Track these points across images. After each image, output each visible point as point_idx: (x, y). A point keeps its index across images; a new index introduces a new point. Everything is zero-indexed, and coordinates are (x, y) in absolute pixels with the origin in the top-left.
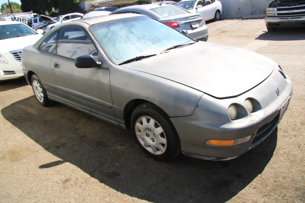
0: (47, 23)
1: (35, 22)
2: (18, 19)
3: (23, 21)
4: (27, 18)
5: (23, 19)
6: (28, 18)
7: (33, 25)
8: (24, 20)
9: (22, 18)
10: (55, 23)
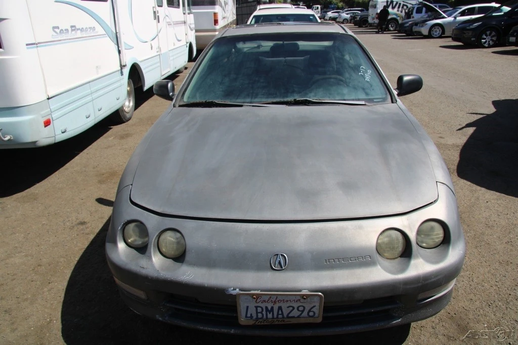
0: (433, 17)
1: (417, 12)
2: (397, 3)
3: (403, 7)
4: (410, 4)
5: (404, 5)
6: (412, 3)
7: (413, 17)
8: (405, 7)
9: (402, 3)
10: (444, 18)
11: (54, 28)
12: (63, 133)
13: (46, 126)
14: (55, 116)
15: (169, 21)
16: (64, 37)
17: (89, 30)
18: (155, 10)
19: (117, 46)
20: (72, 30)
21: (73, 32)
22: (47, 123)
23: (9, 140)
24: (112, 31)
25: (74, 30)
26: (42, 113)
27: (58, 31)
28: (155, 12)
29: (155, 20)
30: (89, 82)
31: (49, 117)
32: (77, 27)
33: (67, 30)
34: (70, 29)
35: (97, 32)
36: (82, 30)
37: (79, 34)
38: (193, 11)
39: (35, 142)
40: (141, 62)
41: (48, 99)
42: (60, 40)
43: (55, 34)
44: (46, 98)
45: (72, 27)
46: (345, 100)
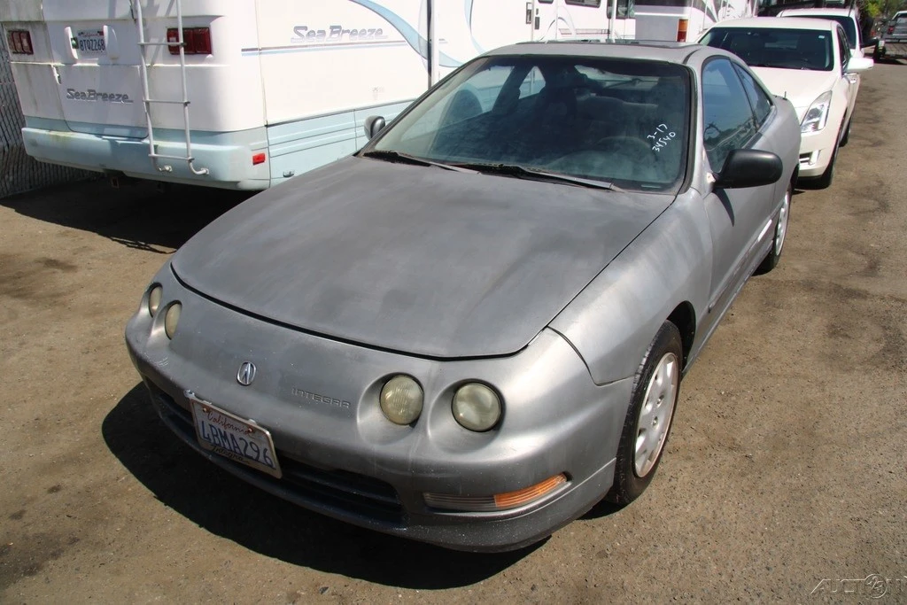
11: (297, 28)
12: (285, 176)
13: (255, 163)
14: (273, 151)
15: (566, 27)
16: (315, 41)
17: (368, 33)
18: (530, 8)
19: (426, 61)
20: (332, 33)
21: (335, 36)
22: (259, 160)
23: (204, 174)
24: (420, 37)
25: (338, 32)
26: (252, 144)
27: (304, 32)
28: (529, 12)
29: (529, 26)
30: (355, 110)
31: (265, 152)
32: (344, 28)
33: (322, 33)
34: (328, 31)
35: (386, 37)
36: (353, 33)
37: (346, 38)
38: (636, 13)
39: (237, 183)
40: (482, 90)
41: (267, 126)
42: (306, 46)
43: (296, 36)
44: (263, 124)
45: (332, 28)
46: (586, 177)
